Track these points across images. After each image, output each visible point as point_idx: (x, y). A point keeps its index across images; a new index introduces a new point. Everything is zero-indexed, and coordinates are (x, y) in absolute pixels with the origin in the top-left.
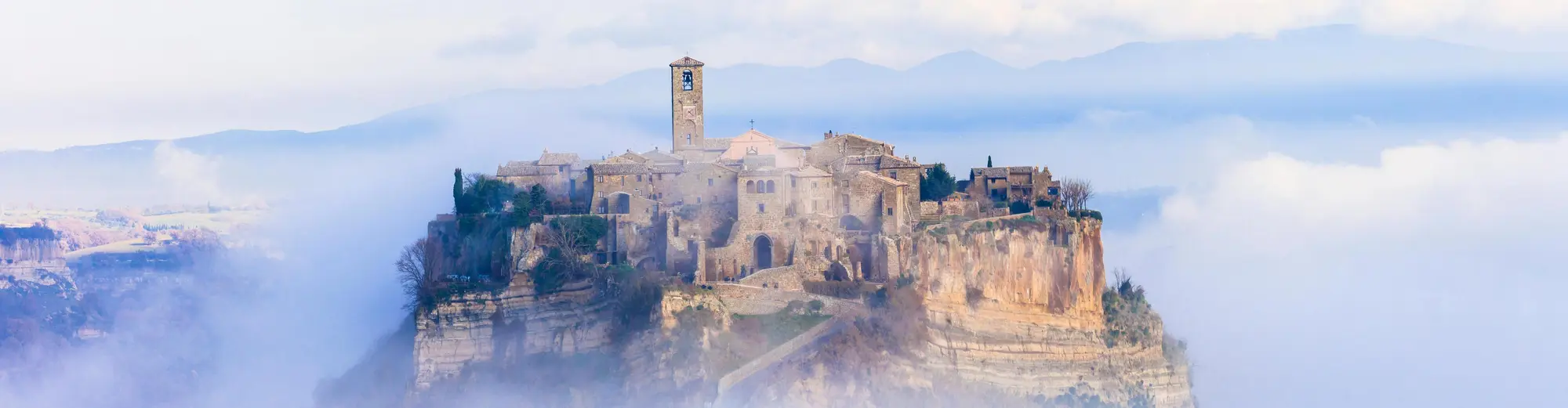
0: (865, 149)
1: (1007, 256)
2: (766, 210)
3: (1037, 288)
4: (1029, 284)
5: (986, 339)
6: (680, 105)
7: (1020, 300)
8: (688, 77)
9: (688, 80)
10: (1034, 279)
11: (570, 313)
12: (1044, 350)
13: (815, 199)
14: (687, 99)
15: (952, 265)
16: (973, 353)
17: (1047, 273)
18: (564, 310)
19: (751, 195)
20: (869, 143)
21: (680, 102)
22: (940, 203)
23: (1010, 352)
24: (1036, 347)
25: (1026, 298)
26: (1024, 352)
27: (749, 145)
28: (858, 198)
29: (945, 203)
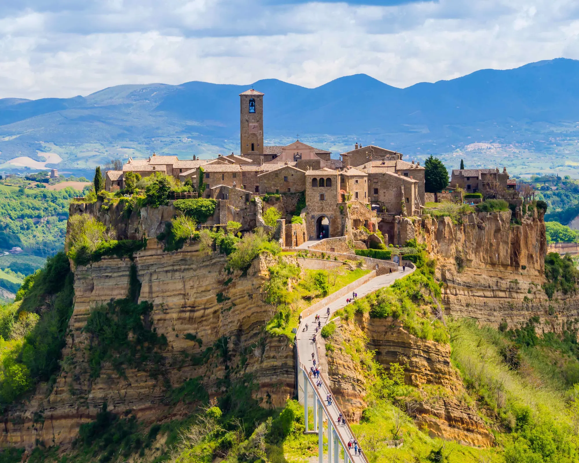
0: (384, 156)
1: (483, 232)
2: (326, 198)
3: (502, 253)
4: (497, 251)
5: (469, 287)
6: (247, 123)
7: (491, 261)
8: (252, 104)
9: (252, 106)
10: (501, 247)
11: (187, 267)
12: (508, 296)
13: (357, 191)
14: (253, 119)
15: (447, 238)
16: (460, 297)
17: (510, 245)
18: (183, 265)
19: (315, 188)
20: (386, 152)
21: (247, 121)
22: (435, 194)
23: (485, 297)
24: (502, 294)
25: (495, 260)
26: (494, 297)
27: (296, 152)
28: (385, 191)
29: (438, 194)
